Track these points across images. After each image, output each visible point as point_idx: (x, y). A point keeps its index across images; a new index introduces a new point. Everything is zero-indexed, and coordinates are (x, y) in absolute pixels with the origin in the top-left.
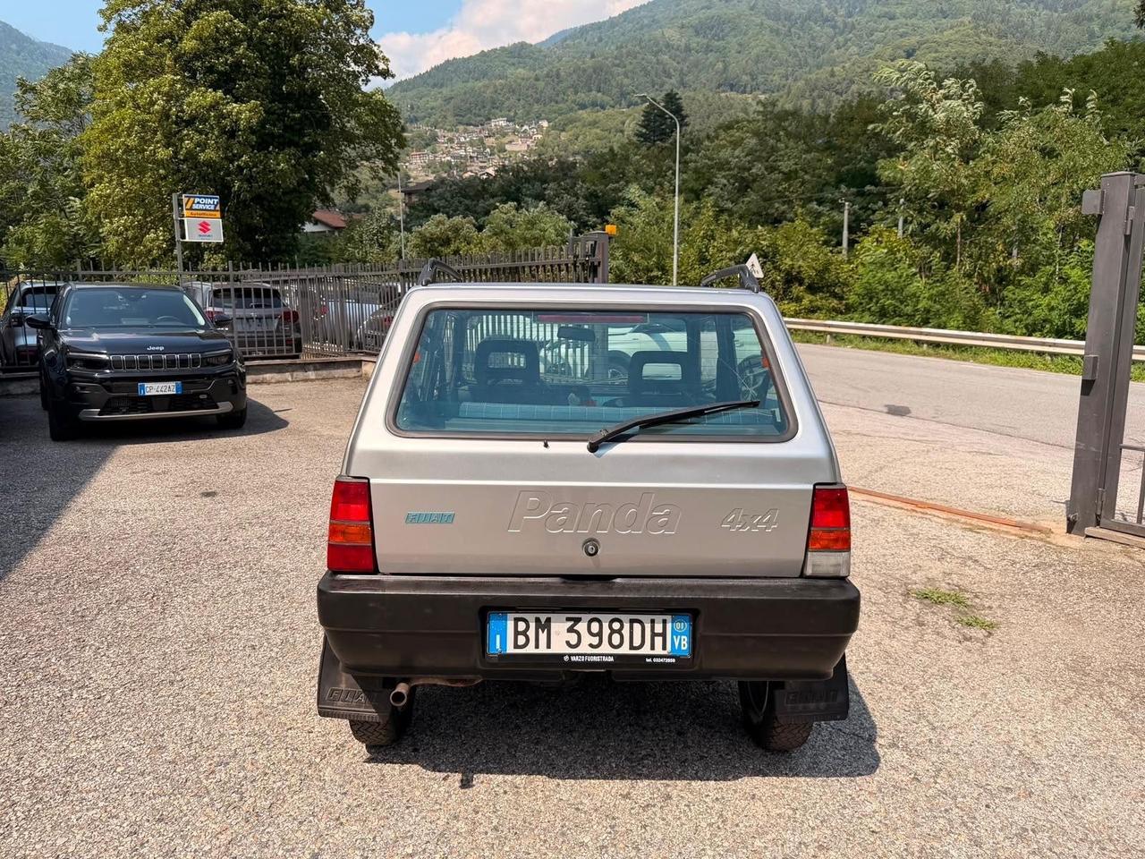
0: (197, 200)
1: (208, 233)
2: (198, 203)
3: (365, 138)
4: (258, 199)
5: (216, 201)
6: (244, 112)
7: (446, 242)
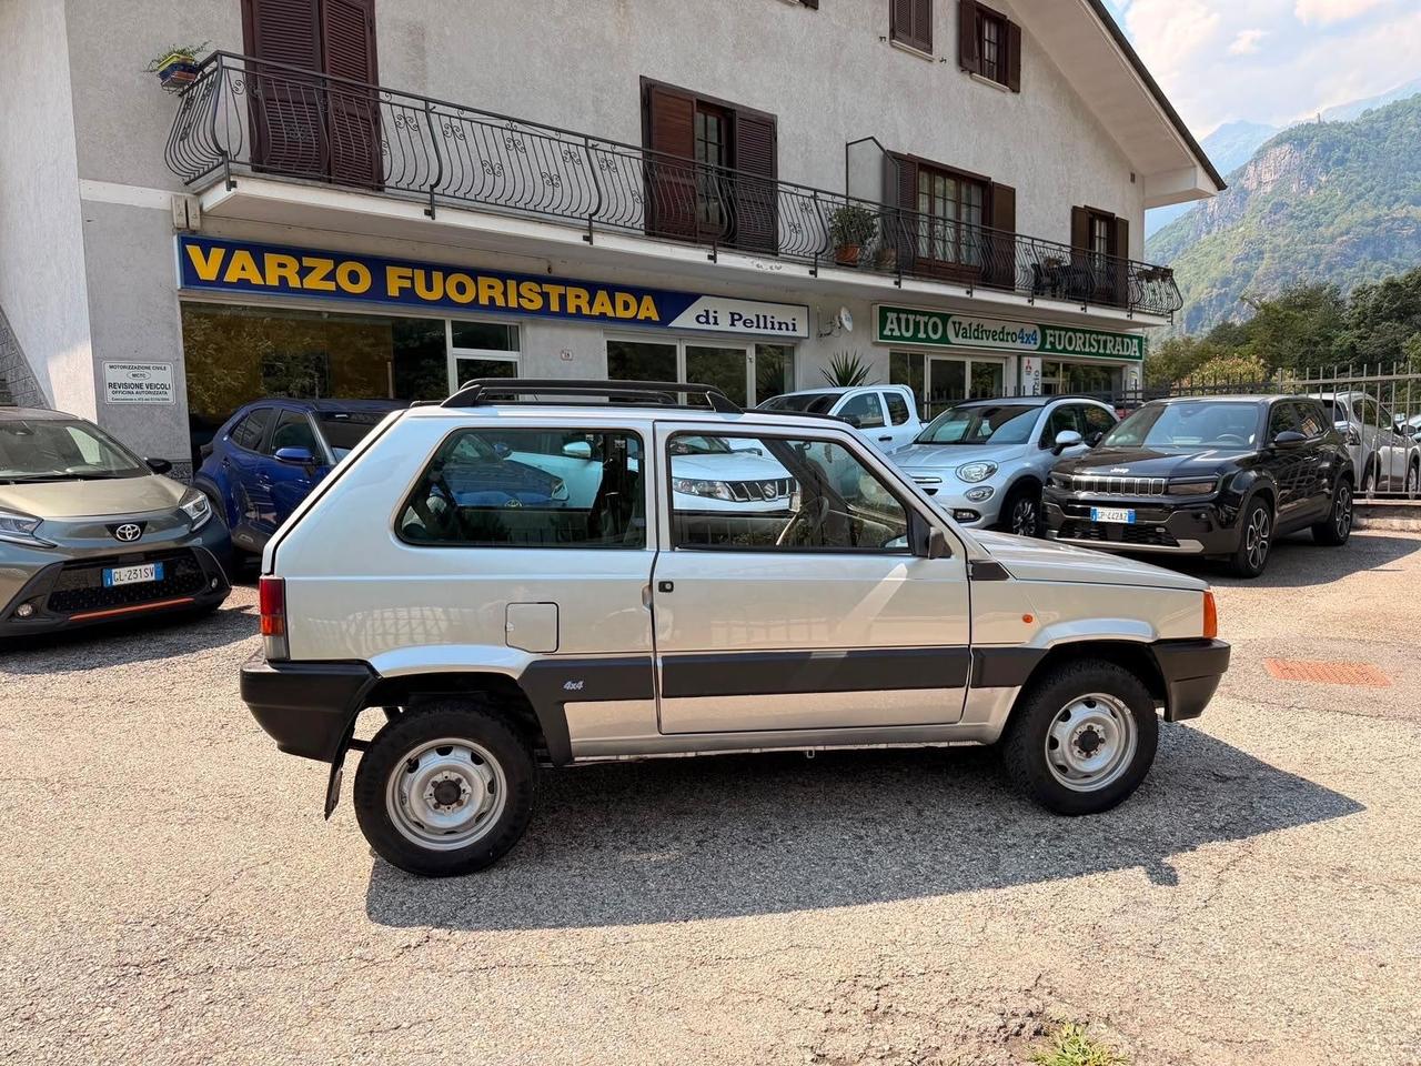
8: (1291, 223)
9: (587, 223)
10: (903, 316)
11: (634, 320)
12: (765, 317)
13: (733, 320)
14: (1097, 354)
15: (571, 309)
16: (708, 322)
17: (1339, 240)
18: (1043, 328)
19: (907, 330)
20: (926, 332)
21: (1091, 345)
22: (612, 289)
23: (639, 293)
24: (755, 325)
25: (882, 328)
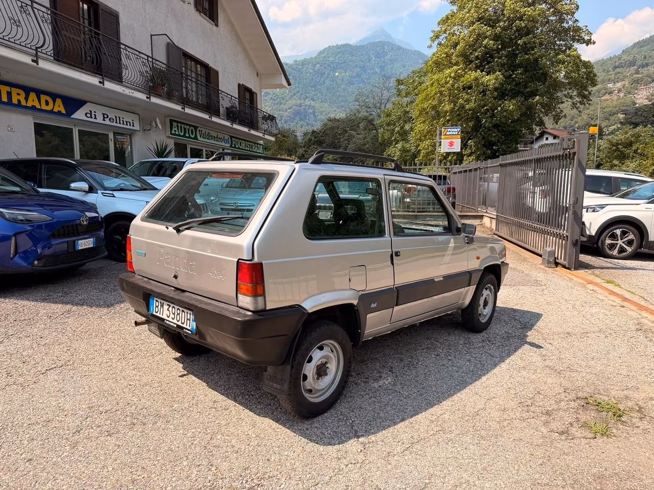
0: (449, 130)
1: (452, 147)
2: (450, 131)
3: (569, 83)
4: (496, 126)
5: (459, 129)
6: (491, 80)
7: (630, 144)
8: (271, 101)
9: (34, 52)
10: (179, 125)
11: (51, 112)
12: (119, 118)
13: (104, 118)
14: (249, 151)
15: (15, 101)
16: (91, 117)
17: (288, 111)
18: (231, 137)
19: (181, 132)
20: (189, 134)
21: (247, 147)
22: (39, 93)
23: (54, 96)
24: (115, 121)
25: (171, 129)
